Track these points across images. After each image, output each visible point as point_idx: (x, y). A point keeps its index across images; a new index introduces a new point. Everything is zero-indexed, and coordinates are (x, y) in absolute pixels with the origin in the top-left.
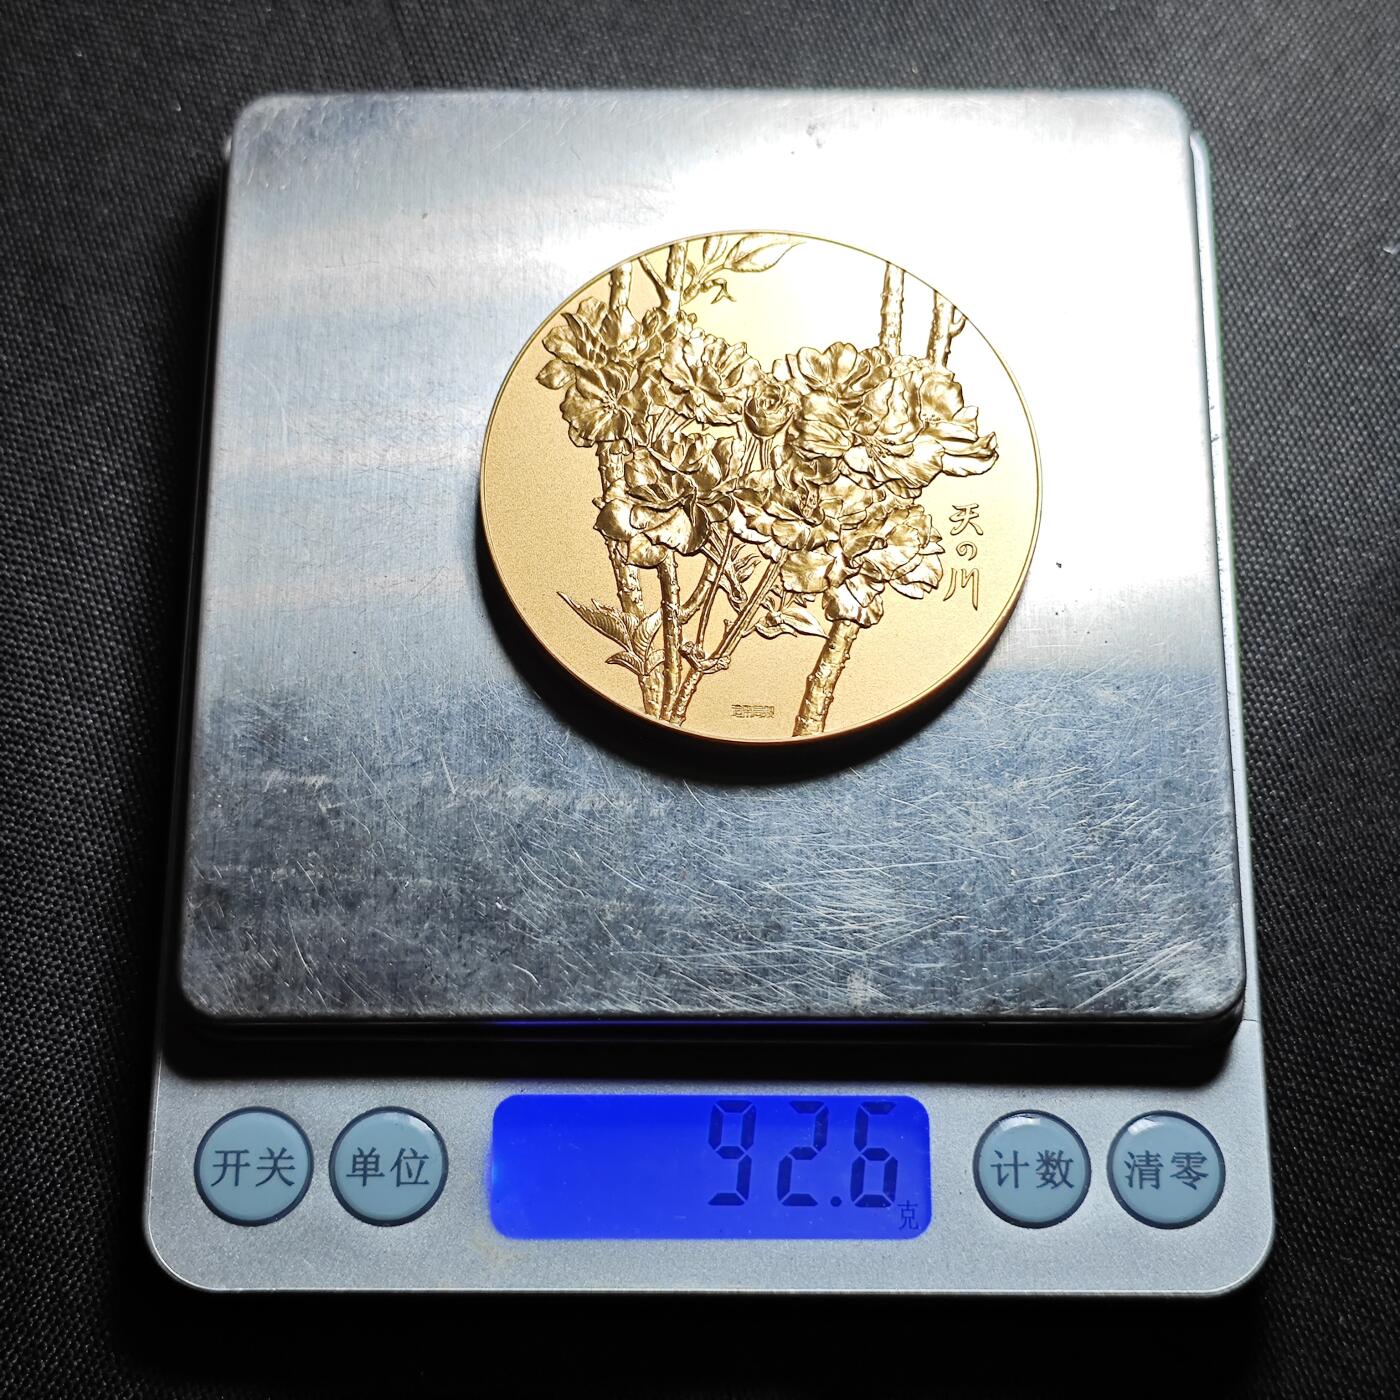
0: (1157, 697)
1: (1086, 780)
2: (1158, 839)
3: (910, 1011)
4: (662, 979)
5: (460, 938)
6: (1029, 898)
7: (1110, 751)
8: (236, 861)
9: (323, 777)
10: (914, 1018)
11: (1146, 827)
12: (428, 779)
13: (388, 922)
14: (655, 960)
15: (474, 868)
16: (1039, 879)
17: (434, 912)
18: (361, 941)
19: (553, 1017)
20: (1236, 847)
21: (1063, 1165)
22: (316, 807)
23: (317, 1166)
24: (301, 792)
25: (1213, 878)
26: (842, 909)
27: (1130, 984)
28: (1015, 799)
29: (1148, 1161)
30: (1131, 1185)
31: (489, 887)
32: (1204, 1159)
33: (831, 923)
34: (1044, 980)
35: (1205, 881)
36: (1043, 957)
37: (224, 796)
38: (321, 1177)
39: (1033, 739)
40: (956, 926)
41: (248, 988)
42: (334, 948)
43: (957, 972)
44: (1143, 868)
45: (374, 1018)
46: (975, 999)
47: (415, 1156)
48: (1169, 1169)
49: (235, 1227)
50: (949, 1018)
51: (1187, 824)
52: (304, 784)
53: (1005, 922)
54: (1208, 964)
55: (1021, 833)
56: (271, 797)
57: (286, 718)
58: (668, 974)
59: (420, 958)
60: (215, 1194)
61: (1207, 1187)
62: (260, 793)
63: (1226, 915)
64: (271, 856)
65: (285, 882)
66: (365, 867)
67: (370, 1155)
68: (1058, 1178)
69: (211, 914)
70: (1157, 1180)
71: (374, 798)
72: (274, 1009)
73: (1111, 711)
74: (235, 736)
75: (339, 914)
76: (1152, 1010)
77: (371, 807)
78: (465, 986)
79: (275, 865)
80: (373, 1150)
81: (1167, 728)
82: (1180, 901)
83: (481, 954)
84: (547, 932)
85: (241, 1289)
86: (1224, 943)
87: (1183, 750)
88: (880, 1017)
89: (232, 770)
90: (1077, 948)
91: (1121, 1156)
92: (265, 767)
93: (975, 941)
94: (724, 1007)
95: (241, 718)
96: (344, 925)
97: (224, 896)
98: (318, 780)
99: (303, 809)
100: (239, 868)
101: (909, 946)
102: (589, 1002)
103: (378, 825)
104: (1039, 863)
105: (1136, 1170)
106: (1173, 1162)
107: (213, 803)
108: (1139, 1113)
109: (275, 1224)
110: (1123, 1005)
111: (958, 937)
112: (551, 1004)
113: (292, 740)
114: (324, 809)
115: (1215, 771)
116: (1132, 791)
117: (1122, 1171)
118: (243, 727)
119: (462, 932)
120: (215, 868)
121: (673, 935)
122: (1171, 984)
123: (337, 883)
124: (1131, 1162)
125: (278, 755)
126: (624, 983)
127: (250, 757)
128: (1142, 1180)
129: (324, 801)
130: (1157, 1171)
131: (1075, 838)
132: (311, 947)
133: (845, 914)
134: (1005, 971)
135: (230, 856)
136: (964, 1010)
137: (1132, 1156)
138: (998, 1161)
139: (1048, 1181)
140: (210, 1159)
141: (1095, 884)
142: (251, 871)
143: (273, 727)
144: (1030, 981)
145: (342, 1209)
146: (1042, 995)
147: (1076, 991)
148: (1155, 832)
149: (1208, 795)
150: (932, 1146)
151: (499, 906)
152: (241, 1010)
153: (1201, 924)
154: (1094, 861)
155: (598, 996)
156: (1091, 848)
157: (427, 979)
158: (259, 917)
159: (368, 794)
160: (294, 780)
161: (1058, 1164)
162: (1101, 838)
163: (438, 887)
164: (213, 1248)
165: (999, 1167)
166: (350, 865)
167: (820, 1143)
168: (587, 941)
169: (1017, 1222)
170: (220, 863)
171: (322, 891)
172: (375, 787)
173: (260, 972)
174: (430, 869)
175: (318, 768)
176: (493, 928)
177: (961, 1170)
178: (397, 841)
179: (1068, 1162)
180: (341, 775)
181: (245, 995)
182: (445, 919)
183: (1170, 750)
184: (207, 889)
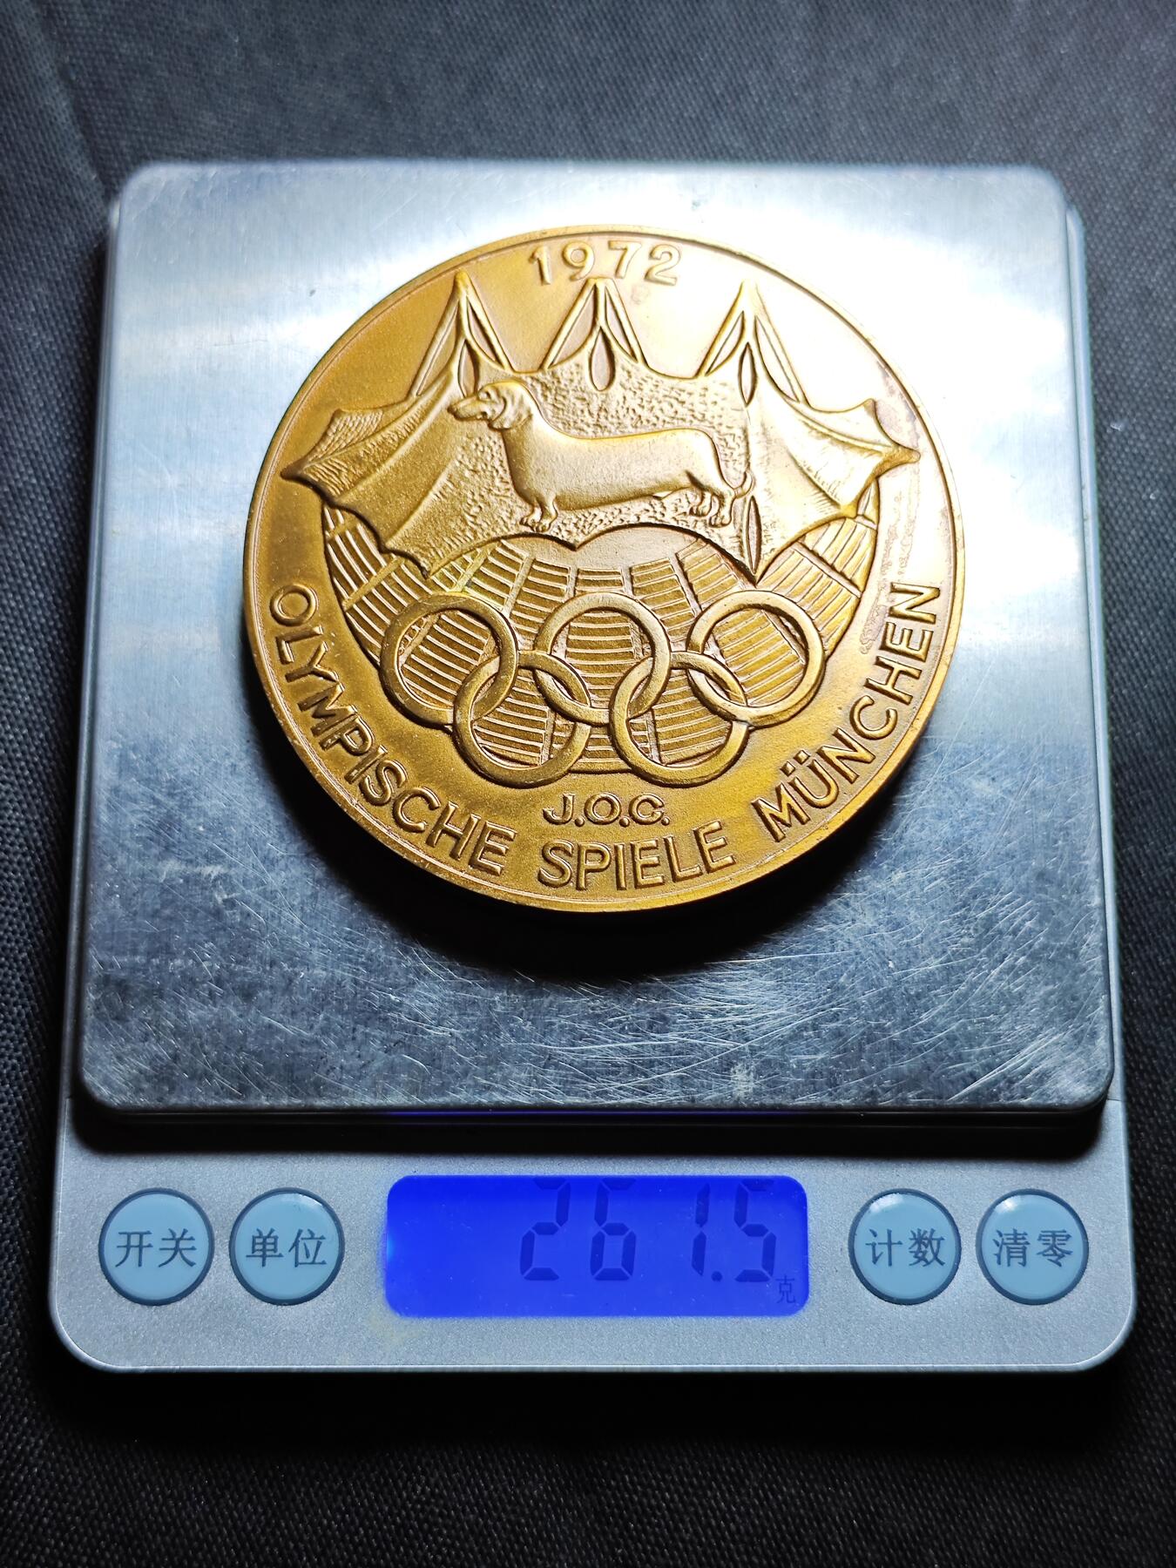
0: (1031, 788)
1: (962, 873)
2: (1031, 931)
3: (791, 1103)
4: (551, 1070)
5: (354, 1030)
6: (906, 990)
7: (988, 843)
8: (135, 952)
9: (219, 867)
10: (796, 1109)
11: (1019, 920)
13: (283, 1013)
14: (543, 1051)
15: (368, 959)
16: (916, 972)
17: (329, 1003)
18: (257, 1032)
19: (445, 1108)
20: (1105, 939)
21: (935, 1243)
22: (211, 898)
23: (217, 1245)
24: (196, 883)
25: (1084, 970)
26: (725, 1001)
27: (1004, 1076)
28: (894, 892)
29: (1016, 1239)
30: (999, 1263)
31: (382, 979)
32: (1068, 1237)
33: (714, 1014)
34: (921, 1072)
35: (1076, 973)
36: (920, 1050)
37: (122, 886)
38: (222, 1258)
40: (835, 1017)
41: (148, 1079)
42: (230, 1039)
43: (836, 1063)
44: (1016, 959)
45: (271, 1109)
46: (854, 1091)
47: (312, 1237)
48: (1035, 1247)
49: (138, 1307)
50: (829, 1109)
51: (1059, 915)
52: (200, 874)
53: (882, 1014)
54: (1078, 1055)
55: (898, 925)
56: (166, 889)
57: (181, 807)
58: (557, 1066)
59: (315, 1049)
60: (119, 1275)
61: (1071, 1264)
62: (158, 884)
63: (1096, 1006)
64: (168, 946)
65: (183, 973)
66: (261, 958)
67: (269, 1236)
68: (930, 1256)
69: (110, 1006)
70: (1024, 1257)
71: (269, 889)
72: (173, 1100)
73: (986, 802)
74: (132, 825)
75: (235, 1006)
76: (1024, 1101)
77: (266, 898)
78: (359, 1078)
79: (173, 955)
80: (272, 1231)
81: (1040, 820)
82: (1052, 993)
83: (375, 1046)
84: (439, 1024)
85: (145, 1367)
86: (1094, 1035)
87: (1056, 842)
88: (762, 1107)
89: (128, 859)
90: (952, 1039)
91: (990, 1235)
92: (161, 858)
93: (854, 1036)
94: (611, 1098)
95: (137, 807)
96: (241, 1016)
97: (123, 988)
98: (214, 870)
99: (199, 899)
100: (137, 959)
101: (791, 1038)
102: (480, 1093)
103: (273, 916)
104: (916, 955)
105: (1004, 1247)
106: (1040, 1239)
107: (110, 893)
108: (1007, 1192)
109: (178, 1304)
110: (995, 1096)
111: (837, 1028)
112: (444, 1095)
113: (188, 829)
114: (220, 900)
115: (1087, 862)
116: (1007, 882)
117: (990, 1250)
118: (139, 816)
119: (356, 1023)
120: (114, 958)
121: (561, 1027)
122: (1042, 1077)
123: (233, 974)
124: (999, 1240)
125: (174, 846)
126: (514, 1075)
127: (147, 847)
128: (1009, 1257)
129: (219, 891)
130: (1024, 1249)
131: (952, 930)
132: (210, 1039)
133: (728, 1007)
134: (882, 1063)
135: (129, 947)
136: (842, 1102)
138: (872, 1240)
139: (920, 1259)
140: (114, 1241)
141: (971, 976)
142: (149, 961)
143: (169, 816)
144: (906, 1073)
145: (242, 1289)
146: (917, 1087)
147: (952, 1082)
148: (1028, 924)
149: (1079, 889)
150: (811, 1226)
151: (393, 997)
152: (142, 1101)
153: (1070, 1017)
154: (970, 953)
155: (488, 1088)
156: (966, 940)
157: (323, 1069)
158: (157, 1008)
159: (263, 884)
160: (191, 870)
161: (930, 1242)
162: (976, 930)
163: (332, 978)
164: (118, 1327)
165: (874, 1245)
166: (246, 955)
167: (701, 1221)
168: (478, 1032)
169: (890, 1300)
170: (119, 954)
171: (219, 982)
172: (270, 877)
173: (160, 1063)
174: (325, 960)
175: (213, 857)
176: (386, 1019)
177: (837, 1248)
178: (291, 932)
179: (940, 1240)
180: (236, 865)
181: (146, 1086)
182: (340, 1011)
183: (1043, 842)
184: (106, 980)
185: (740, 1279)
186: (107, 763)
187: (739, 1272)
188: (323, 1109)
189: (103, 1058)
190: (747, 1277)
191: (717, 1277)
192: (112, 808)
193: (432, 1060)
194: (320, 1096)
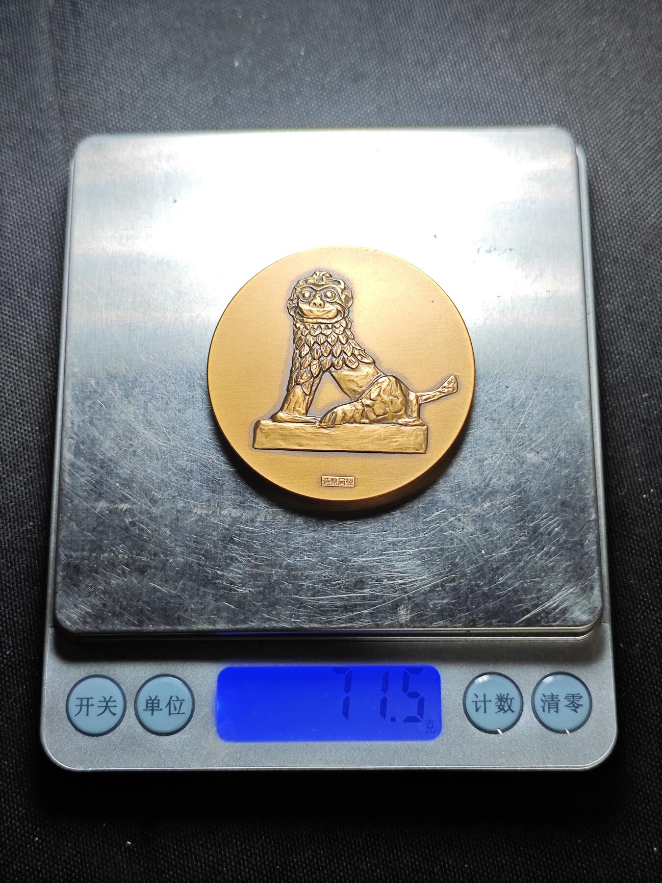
0: (558, 457)
1: (521, 502)
2: (558, 533)
4: (302, 610)
5: (198, 589)
6: (491, 565)
7: (534, 486)
8: (83, 550)
9: (127, 505)
11: (552, 527)
12: (180, 505)
13: (161, 581)
14: (298, 600)
15: (205, 552)
16: (496, 555)
17: (185, 575)
18: (147, 591)
19: (246, 630)
20: (599, 537)
21: (509, 701)
22: (123, 521)
23: (128, 705)
24: (115, 513)
25: (587, 553)
26: (394, 572)
27: (544, 610)
28: (484, 513)
29: (552, 698)
30: (544, 711)
31: (213, 562)
32: (581, 697)
33: (389, 579)
34: (499, 609)
35: (582, 555)
36: (499, 597)
37: (76, 515)
38: (130, 711)
39: (494, 480)
40: (453, 580)
41: (90, 616)
42: (133, 595)
43: (453, 604)
44: (550, 548)
45: (155, 632)
46: (464, 620)
47: (178, 700)
48: (563, 703)
49: (87, 737)
51: (572, 525)
52: (117, 509)
53: (479, 578)
54: (584, 599)
55: (487, 531)
56: (99, 516)
57: (107, 473)
58: (305, 607)
59: (178, 600)
60: (76, 720)
61: (583, 712)
62: (95, 514)
63: (593, 573)
64: (100, 546)
65: (108, 561)
66: (149, 552)
67: (155, 699)
68: (506, 708)
69: (70, 578)
70: (557, 708)
71: (153, 515)
72: (103, 628)
73: (534, 465)
74: (81, 483)
75: (136, 577)
77: (152, 520)
78: (201, 615)
79: (103, 552)
80: (157, 697)
81: (563, 473)
82: (569, 566)
83: (210, 597)
84: (243, 586)
85: (91, 769)
86: (592, 588)
87: (571, 485)
89: (80, 502)
90: (515, 591)
91: (539, 696)
92: (97, 500)
93: (463, 590)
94: (334, 624)
96: (139, 583)
97: (77, 569)
98: (125, 506)
99: (116, 522)
100: (85, 553)
101: (430, 591)
102: (265, 622)
103: (155, 530)
104: (496, 547)
105: (547, 703)
106: (566, 698)
107: (70, 519)
108: (547, 674)
109: (107, 735)
110: (539, 621)
111: (455, 586)
112: (246, 623)
113: (111, 485)
114: (127, 522)
115: (588, 496)
116: (545, 507)
117: (539, 704)
118: (85, 478)
119: (199, 586)
120: (72, 553)
121: (308, 587)
122: (564, 611)
123: (134, 561)
124: (544, 700)
125: (104, 494)
126: (283, 613)
127: (90, 495)
128: (549, 708)
129: (127, 517)
130: (557, 703)
131: (516, 533)
132: (122, 595)
133: (396, 575)
134: (478, 604)
135: (80, 547)
137: (544, 696)
138: (475, 699)
139: (501, 710)
140: (74, 702)
141: (526, 557)
142: (91, 554)
143: (101, 478)
144: (491, 610)
145: (141, 727)
146: (497, 617)
147: (515, 614)
148: (556, 529)
149: (583, 510)
150: (442, 691)
151: (219, 572)
152: (88, 628)
153: (579, 579)
154: (525, 545)
155: (269, 620)
156: (523, 538)
157: (182, 610)
158: (95, 579)
159: (150, 513)
160: (112, 506)
161: (507, 700)
162: (528, 533)
163: (187, 562)
164: (76, 748)
165: (476, 702)
166: (141, 551)
167: (385, 690)
168: (263, 590)
169: (486, 731)
170: (74, 551)
171: (127, 565)
172: (154, 510)
173: (96, 608)
174: (182, 553)
175: (124, 499)
176: (215, 583)
177: (457, 704)
178: (165, 538)
179: (512, 699)
180: (136, 504)
181: (89, 620)
182: (190, 580)
183: (564, 486)
184: (68, 565)
185: (405, 721)
186: (68, 450)
187: (404, 717)
188: (182, 632)
189: (67, 605)
190: (410, 719)
191: (393, 720)
192: (71, 475)
193: (239, 604)
194: (180, 624)
